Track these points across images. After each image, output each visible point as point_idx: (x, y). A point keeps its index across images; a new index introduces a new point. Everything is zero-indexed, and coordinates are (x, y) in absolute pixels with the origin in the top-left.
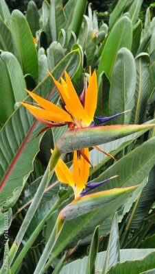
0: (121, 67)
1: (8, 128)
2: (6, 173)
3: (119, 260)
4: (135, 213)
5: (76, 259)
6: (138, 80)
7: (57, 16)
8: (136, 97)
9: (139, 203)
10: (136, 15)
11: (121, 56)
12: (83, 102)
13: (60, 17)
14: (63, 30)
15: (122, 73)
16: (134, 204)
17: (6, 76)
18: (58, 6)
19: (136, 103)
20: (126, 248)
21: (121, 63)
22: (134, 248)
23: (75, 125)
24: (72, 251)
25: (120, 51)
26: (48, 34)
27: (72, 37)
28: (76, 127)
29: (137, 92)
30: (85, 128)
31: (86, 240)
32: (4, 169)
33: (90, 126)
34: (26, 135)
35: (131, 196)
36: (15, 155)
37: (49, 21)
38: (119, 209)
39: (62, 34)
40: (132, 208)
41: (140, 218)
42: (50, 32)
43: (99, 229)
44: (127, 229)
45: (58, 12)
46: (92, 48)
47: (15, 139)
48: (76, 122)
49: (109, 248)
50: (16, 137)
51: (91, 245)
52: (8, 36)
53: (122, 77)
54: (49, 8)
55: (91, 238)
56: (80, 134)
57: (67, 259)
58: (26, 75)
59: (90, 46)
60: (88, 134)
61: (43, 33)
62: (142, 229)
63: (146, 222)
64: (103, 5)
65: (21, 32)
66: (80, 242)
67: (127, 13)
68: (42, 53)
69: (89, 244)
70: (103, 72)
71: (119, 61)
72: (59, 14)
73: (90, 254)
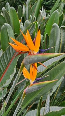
0: (54, 31)
1: (5, 54)
2: (3, 73)
3: (50, 111)
4: (58, 92)
5: (32, 110)
6: (61, 37)
7: (29, 10)
8: (60, 44)
9: (60, 88)
10: (61, 11)
11: (54, 27)
12: (34, 43)
13: (30, 11)
14: (31, 16)
15: (54, 34)
16: (57, 88)
17: (7, 34)
18: (29, 6)
19: (60, 47)
20: (54, 106)
21: (54, 30)
22: (57, 106)
23: (31, 53)
24: (31, 106)
25: (54, 25)
26: (25, 17)
27: (35, 19)
28: (31, 54)
29: (60, 42)
30: (35, 54)
31: (36, 102)
32: (3, 72)
33: (37, 54)
34: (12, 57)
35: (56, 85)
36: (7, 66)
37: (25, 12)
38: (51, 90)
39: (30, 17)
40: (57, 90)
41: (60, 94)
42: (26, 17)
43: (42, 98)
44: (54, 98)
45: (29, 8)
46: (43, 24)
47: (8, 59)
48: (31, 52)
49: (46, 106)
50: (8, 58)
51: (39, 105)
52: (9, 17)
53: (54, 35)
54: (26, 7)
55: (39, 102)
56: (33, 57)
57: (28, 110)
58: (15, 34)
59: (42, 23)
60: (36, 57)
61: (23, 17)
62: (61, 98)
63: (62, 96)
64: (49, 8)
65: (13, 16)
66: (34, 103)
67: (58, 10)
68: (22, 25)
69: (38, 104)
70: (47, 33)
71: (53, 29)
72: (30, 9)
73: (38, 108)
